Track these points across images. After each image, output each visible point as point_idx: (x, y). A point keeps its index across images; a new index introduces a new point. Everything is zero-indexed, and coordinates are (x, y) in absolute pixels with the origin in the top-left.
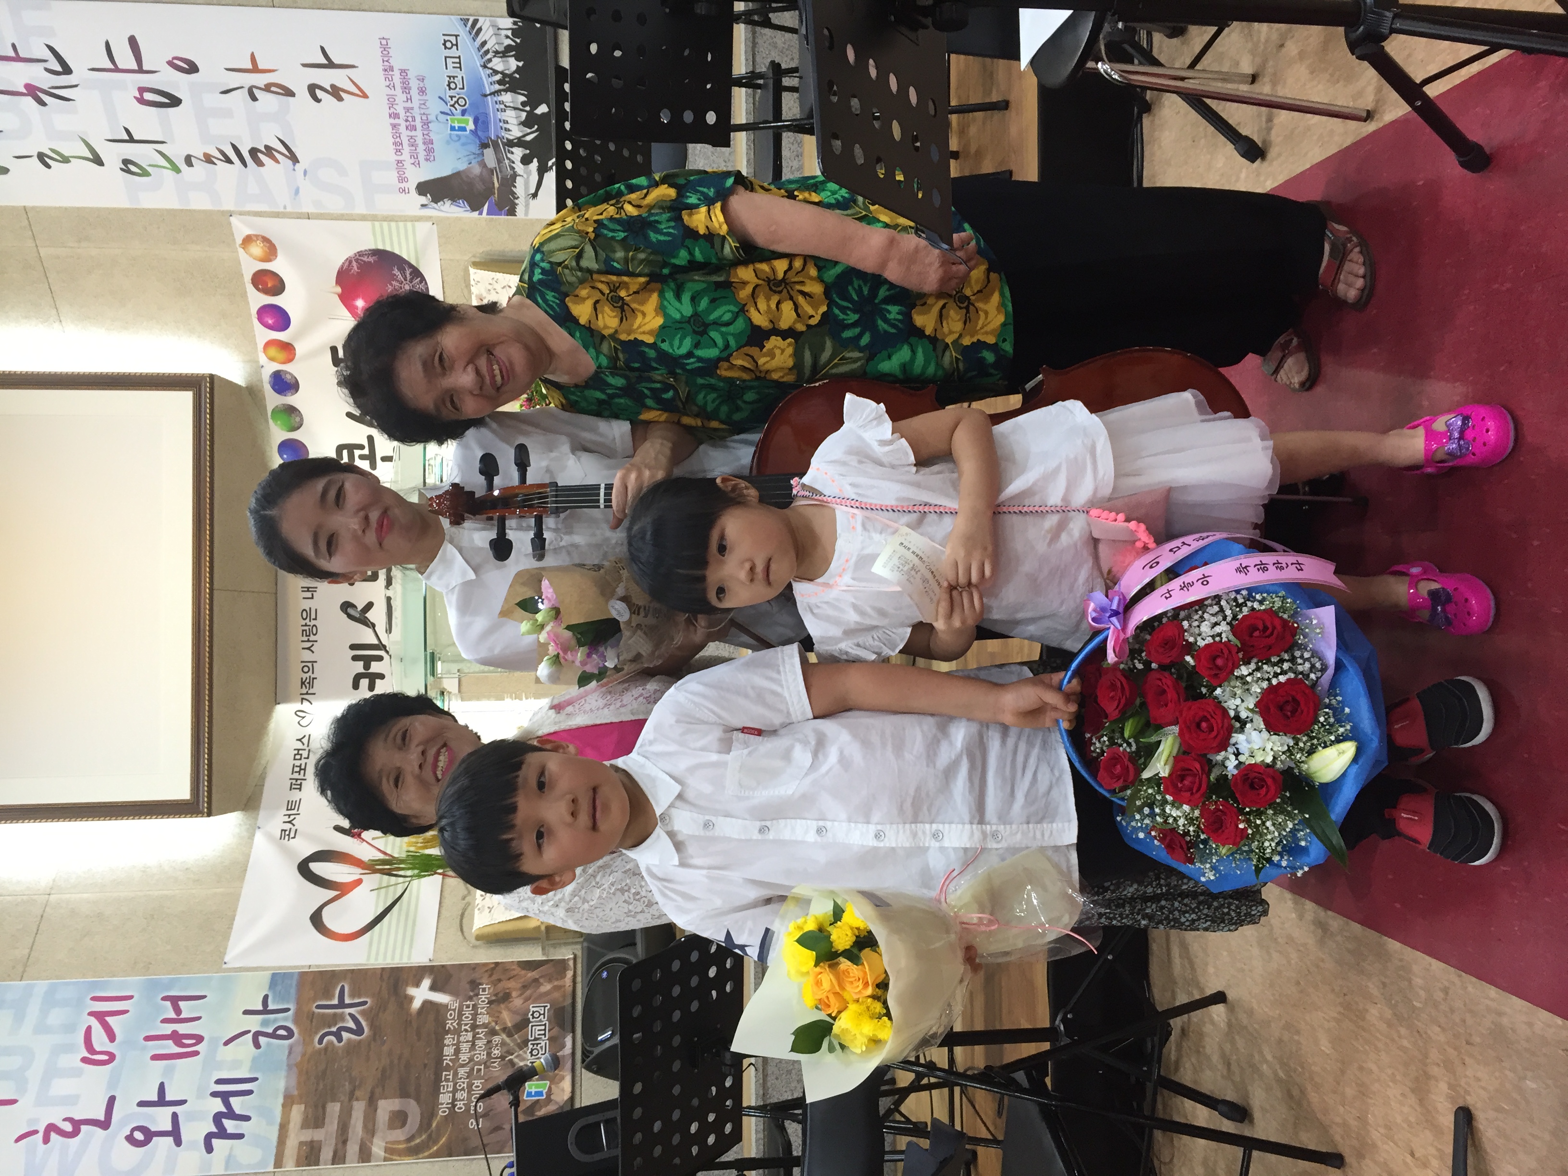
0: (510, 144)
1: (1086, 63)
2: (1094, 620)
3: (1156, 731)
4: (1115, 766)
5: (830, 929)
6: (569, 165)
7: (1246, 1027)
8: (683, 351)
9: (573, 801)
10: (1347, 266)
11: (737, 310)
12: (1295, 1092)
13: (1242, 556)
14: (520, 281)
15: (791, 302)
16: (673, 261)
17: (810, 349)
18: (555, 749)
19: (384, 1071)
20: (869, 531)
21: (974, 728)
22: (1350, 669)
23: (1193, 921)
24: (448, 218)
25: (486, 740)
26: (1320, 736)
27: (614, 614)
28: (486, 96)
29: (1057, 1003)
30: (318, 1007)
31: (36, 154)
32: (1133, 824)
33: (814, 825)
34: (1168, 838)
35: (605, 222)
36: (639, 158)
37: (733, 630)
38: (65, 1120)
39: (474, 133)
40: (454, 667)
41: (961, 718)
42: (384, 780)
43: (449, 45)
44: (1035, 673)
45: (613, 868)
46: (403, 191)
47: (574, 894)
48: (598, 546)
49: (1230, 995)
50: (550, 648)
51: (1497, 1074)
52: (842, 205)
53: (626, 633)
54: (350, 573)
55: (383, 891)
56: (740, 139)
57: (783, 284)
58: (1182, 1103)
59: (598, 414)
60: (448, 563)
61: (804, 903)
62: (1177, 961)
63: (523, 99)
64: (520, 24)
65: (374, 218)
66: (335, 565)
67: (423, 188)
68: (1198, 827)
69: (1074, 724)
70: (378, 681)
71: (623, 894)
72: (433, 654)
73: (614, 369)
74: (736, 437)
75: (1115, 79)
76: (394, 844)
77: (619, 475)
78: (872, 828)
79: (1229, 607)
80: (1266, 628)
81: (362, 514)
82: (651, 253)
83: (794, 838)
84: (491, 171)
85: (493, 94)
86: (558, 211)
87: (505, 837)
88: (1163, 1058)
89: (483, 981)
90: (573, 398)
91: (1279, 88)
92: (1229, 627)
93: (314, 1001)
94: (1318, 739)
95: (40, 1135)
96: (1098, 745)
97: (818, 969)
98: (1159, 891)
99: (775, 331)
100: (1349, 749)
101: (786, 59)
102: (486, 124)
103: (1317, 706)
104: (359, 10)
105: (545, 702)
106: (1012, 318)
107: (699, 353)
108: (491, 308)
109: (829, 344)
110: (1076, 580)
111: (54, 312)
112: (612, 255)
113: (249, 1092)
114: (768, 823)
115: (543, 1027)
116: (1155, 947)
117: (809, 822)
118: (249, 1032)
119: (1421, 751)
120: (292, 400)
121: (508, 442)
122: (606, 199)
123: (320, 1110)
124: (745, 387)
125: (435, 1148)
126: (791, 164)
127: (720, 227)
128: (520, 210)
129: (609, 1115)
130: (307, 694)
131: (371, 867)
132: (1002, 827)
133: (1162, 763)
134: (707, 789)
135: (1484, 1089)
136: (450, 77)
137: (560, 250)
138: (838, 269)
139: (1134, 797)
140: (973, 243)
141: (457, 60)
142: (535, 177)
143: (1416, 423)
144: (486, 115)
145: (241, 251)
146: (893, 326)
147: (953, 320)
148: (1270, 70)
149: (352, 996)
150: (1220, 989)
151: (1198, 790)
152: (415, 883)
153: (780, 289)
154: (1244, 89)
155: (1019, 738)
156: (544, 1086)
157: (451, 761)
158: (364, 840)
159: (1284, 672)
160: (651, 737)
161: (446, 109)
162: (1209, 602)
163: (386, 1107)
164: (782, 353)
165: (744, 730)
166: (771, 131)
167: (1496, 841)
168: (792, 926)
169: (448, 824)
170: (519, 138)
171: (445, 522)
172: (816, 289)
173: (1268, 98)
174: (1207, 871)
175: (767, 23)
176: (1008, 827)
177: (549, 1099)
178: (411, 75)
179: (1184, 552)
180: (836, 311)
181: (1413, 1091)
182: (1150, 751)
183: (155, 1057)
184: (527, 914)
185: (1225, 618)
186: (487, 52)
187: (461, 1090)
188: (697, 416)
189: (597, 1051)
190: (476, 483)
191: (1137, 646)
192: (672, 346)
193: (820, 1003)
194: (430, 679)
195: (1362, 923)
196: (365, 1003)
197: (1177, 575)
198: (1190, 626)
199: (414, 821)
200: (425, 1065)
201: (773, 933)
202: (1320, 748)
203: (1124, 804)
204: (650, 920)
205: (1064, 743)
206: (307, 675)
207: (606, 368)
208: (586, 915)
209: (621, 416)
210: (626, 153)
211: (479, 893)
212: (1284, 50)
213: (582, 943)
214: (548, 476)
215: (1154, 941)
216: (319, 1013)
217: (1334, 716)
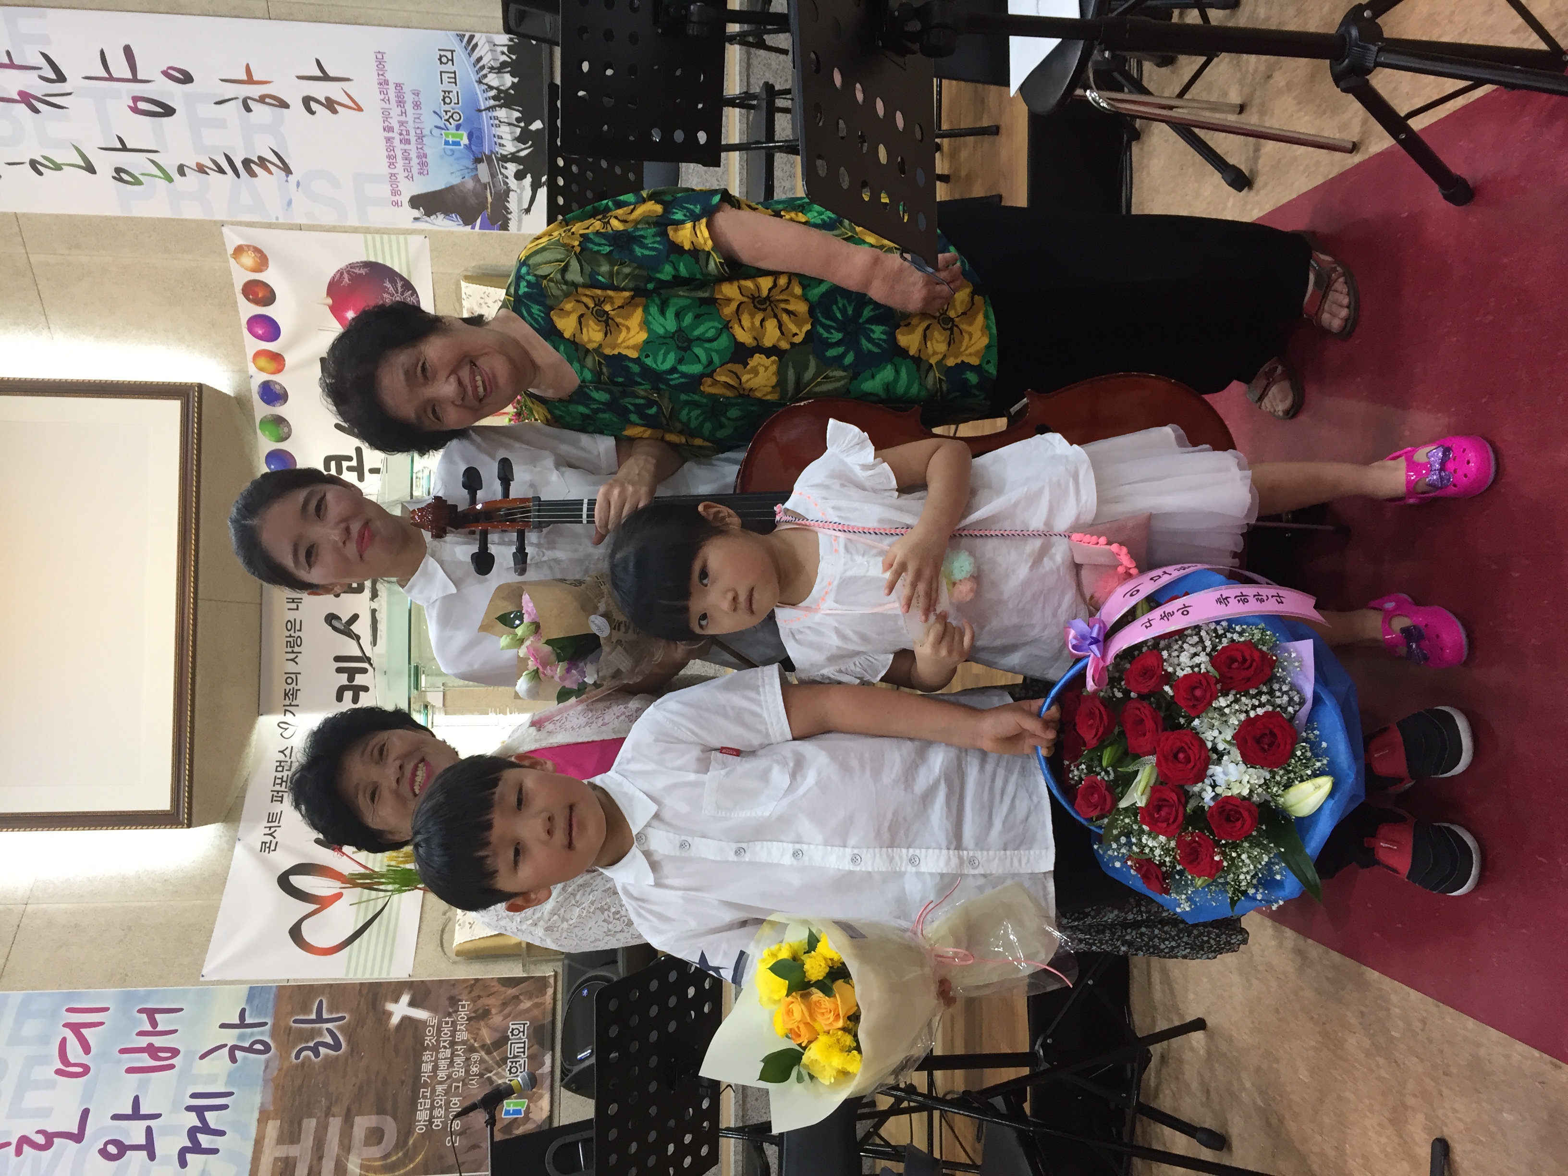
0: (504, 159)
1: (1074, 90)
2: (1074, 647)
3: (1134, 761)
4: (1092, 794)
5: (804, 957)
6: (561, 182)
7: (1225, 1055)
8: (667, 366)
9: (549, 819)
10: (1332, 296)
11: (720, 326)
12: (1274, 1121)
13: (1223, 587)
14: (507, 294)
15: (775, 320)
16: (658, 276)
17: (794, 367)
18: (533, 766)
19: (361, 1088)
20: (851, 554)
21: (952, 753)
22: (1327, 702)
23: (1172, 948)
24: (440, 232)
25: (463, 755)
26: (1297, 770)
27: (594, 630)
28: (480, 111)
29: (1037, 1028)
30: (295, 1021)
31: (28, 161)
32: (1110, 852)
33: (790, 848)
34: (1145, 868)
35: (592, 236)
36: (631, 176)
37: (715, 648)
38: (38, 1132)
39: (468, 147)
40: (439, 681)
41: (940, 742)
42: (360, 797)
43: (444, 60)
44: (1016, 699)
45: (593, 886)
46: (396, 204)
47: (553, 913)
48: (580, 561)
49: (1210, 1023)
50: (530, 663)
51: (1474, 1105)
52: (826, 226)
53: (606, 649)
54: (331, 584)
55: (363, 905)
56: (733, 161)
57: (768, 303)
58: (1162, 1130)
59: (583, 430)
60: (429, 577)
61: (781, 927)
62: (1157, 987)
63: (518, 115)
64: (516, 40)
65: (367, 231)
66: (314, 576)
67: (416, 202)
68: (1174, 857)
69: (1052, 753)
70: (362, 694)
71: (603, 913)
72: (417, 668)
73: (598, 383)
74: (721, 456)
75: (1103, 107)
76: (375, 859)
77: (602, 490)
78: (849, 852)
79: (1208, 638)
80: (1245, 660)
81: (343, 525)
82: (636, 268)
83: (770, 861)
84: (485, 186)
85: (488, 109)
86: (548, 225)
87: (481, 853)
88: (1142, 1084)
89: (463, 997)
90: (557, 412)
91: (1267, 118)
92: (1208, 658)
93: (292, 1013)
94: (1295, 774)
95: (13, 1147)
96: (1076, 773)
97: (790, 999)
98: (1139, 918)
99: (759, 349)
100: (1325, 784)
101: (779, 80)
102: (480, 139)
103: (1295, 739)
104: (356, 24)
105: (525, 718)
106: (996, 340)
107: (683, 368)
108: (477, 321)
109: (813, 363)
110: (1059, 605)
111: (43, 318)
112: (596, 269)
113: (225, 1107)
114: (744, 845)
115: (522, 1045)
116: (1135, 972)
117: (785, 845)
118: (225, 1045)
119: (1401, 780)
120: (281, 410)
121: (493, 457)
122: (593, 215)
123: (296, 1126)
124: (729, 403)
125: (412, 1166)
126: (783, 184)
127: (705, 243)
128: (512, 225)
129: (587, 1134)
130: (290, 705)
131: (351, 881)
132: (979, 853)
133: (1139, 793)
134: (684, 808)
135: (1460, 1119)
136: (445, 92)
137: (546, 263)
138: (823, 288)
139: (1112, 825)
140: (958, 264)
141: (453, 75)
142: (528, 193)
143: (1397, 454)
144: (480, 130)
145: (232, 262)
146: (878, 346)
147: (937, 341)
148: (1257, 101)
149: (330, 1011)
150: (1200, 1016)
151: (1174, 822)
152: (396, 897)
153: (764, 306)
154: (1232, 119)
155: (998, 765)
156: (522, 1104)
157: (428, 776)
158: (344, 853)
159: (1261, 705)
160: (629, 756)
161: (441, 123)
162: (1189, 632)
163: (362, 1124)
164: (765, 371)
165: (723, 750)
166: (764, 151)
167: (1474, 871)
168: (766, 953)
169: (423, 840)
170: (513, 154)
171: (427, 535)
172: (801, 308)
173: (1255, 128)
174: (1183, 902)
175: (761, 45)
176: (985, 853)
177: (527, 1118)
178: (406, 89)
179: (1165, 580)
180: (821, 330)
181: (1391, 1121)
182: (1127, 780)
183: (130, 1070)
184: (504, 933)
185: (1204, 649)
186: (483, 68)
187: (438, 1107)
188: (681, 432)
189: (576, 1069)
190: (459, 496)
191: (1117, 675)
192: (656, 362)
193: (791, 1033)
194: (414, 692)
195: (1343, 951)
196: (343, 1018)
197: (1159, 605)
198: (1170, 655)
199: (390, 837)
200: (403, 1082)
201: (748, 955)
202: (1297, 782)
203: (1101, 832)
204: (630, 939)
205: (1042, 769)
206: (291, 687)
207: (591, 382)
208: (565, 934)
209: (605, 432)
210: (618, 170)
211: (459, 911)
212: (1272, 81)
213: (563, 960)
214: (532, 490)
215: (1135, 967)
216: (296, 1028)
217: (1311, 750)
